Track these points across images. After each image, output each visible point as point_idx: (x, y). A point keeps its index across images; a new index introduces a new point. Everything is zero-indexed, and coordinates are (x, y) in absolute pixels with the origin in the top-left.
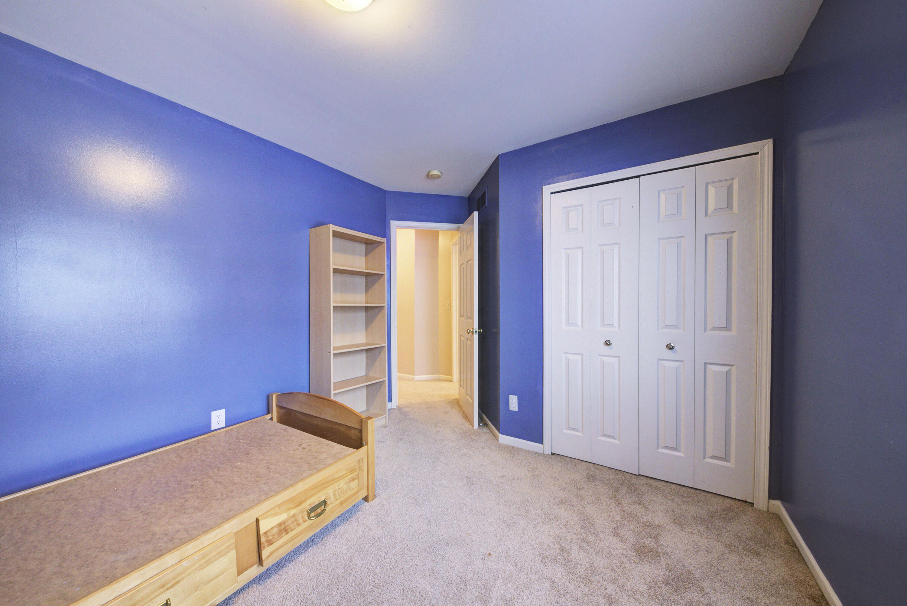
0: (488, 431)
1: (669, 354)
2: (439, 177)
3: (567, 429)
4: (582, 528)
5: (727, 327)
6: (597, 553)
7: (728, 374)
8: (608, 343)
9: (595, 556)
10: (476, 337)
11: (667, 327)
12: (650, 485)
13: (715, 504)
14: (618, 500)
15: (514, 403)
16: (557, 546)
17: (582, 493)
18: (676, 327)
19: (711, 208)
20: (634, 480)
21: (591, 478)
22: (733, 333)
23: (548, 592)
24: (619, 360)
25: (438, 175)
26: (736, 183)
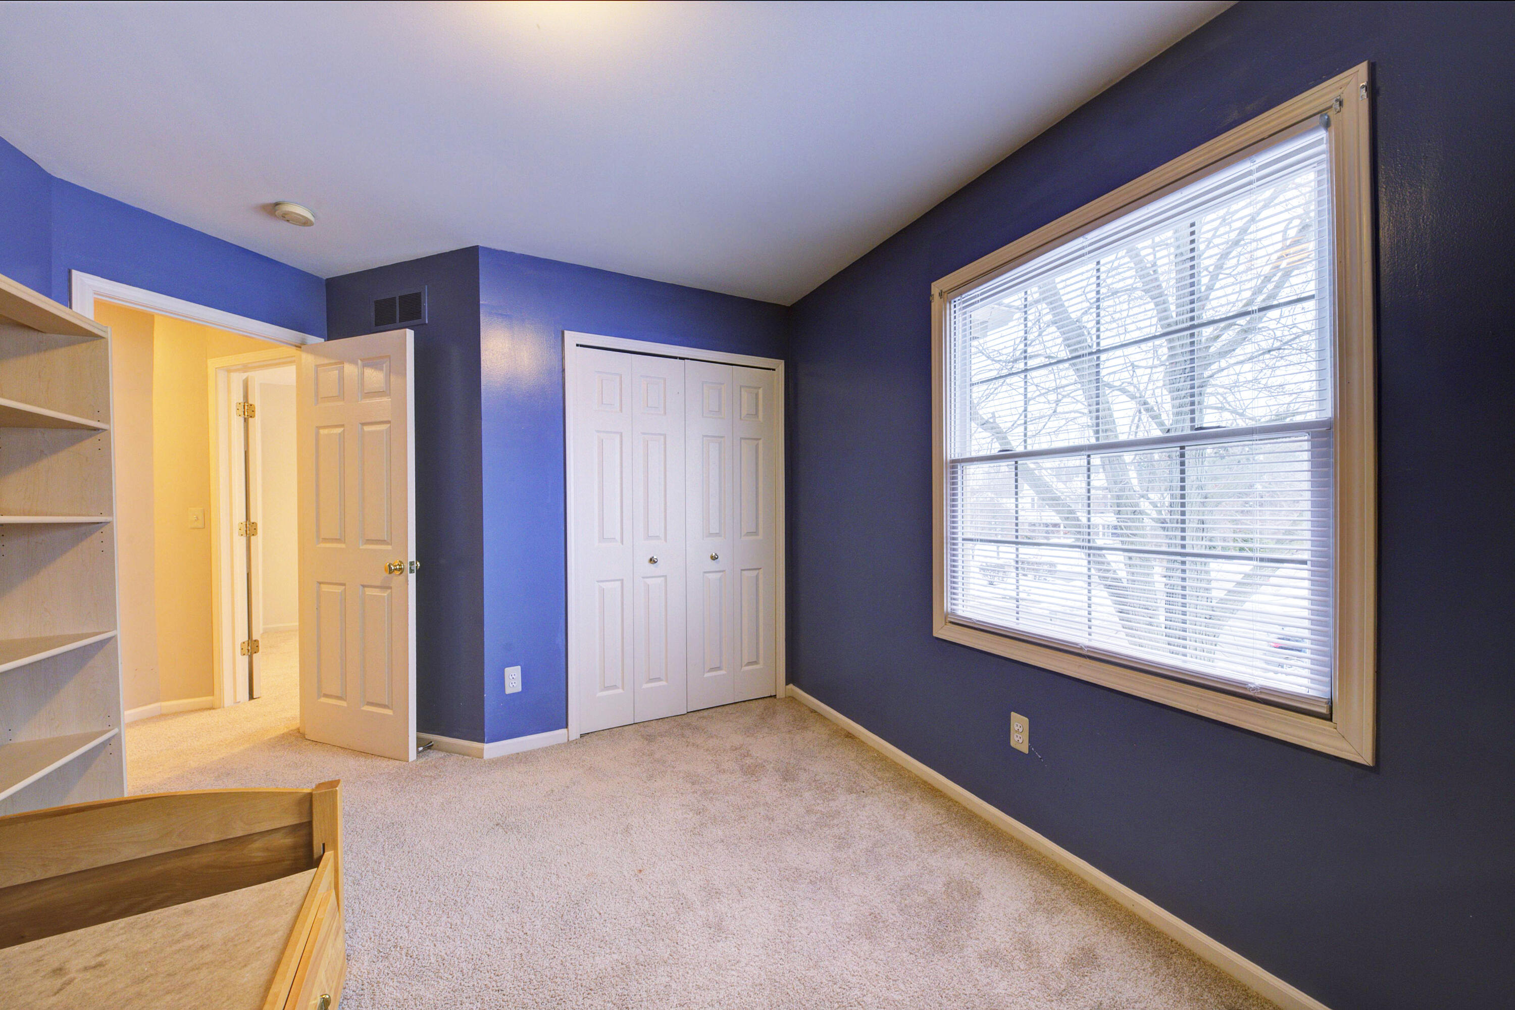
0: (442, 754)
1: (713, 565)
2: (306, 223)
3: (602, 690)
4: (693, 784)
5: (756, 533)
6: (727, 794)
7: (757, 576)
8: (652, 561)
9: (727, 798)
10: (412, 578)
11: (711, 535)
12: (704, 717)
13: (758, 707)
14: (693, 744)
15: (513, 680)
16: (691, 814)
17: (657, 756)
18: (717, 535)
19: (744, 413)
20: (686, 719)
21: (650, 738)
22: (760, 537)
23: (727, 852)
24: (666, 579)
25: (306, 218)
26: (761, 391)
